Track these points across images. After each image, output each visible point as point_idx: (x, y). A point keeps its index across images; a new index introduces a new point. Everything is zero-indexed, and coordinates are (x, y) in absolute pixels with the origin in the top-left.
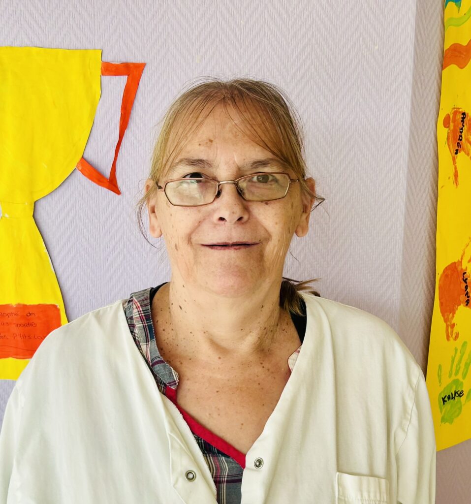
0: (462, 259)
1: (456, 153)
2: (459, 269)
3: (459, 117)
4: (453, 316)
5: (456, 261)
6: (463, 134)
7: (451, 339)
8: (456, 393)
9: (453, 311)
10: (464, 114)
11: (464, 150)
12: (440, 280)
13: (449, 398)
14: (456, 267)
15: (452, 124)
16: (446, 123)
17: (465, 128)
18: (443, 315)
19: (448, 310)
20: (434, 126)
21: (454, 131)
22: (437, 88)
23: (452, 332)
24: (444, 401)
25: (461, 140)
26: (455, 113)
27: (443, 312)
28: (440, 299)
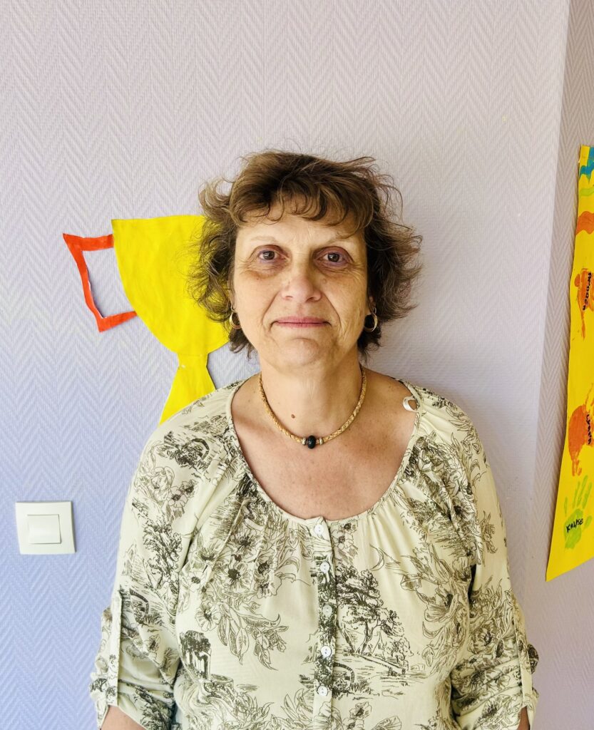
0: (586, 403)
1: (584, 309)
2: (584, 412)
3: (587, 276)
4: (578, 454)
5: (582, 404)
6: (589, 292)
7: (576, 474)
8: (577, 521)
9: (578, 450)
10: (590, 274)
11: (590, 306)
12: (570, 423)
13: (572, 526)
14: (581, 411)
15: (581, 284)
16: (577, 283)
17: (591, 287)
18: (571, 454)
19: (575, 449)
20: (567, 286)
21: (583, 289)
22: (570, 253)
23: (577, 467)
24: (568, 529)
25: (587, 297)
26: (584, 273)
27: (571, 451)
28: (569, 440)
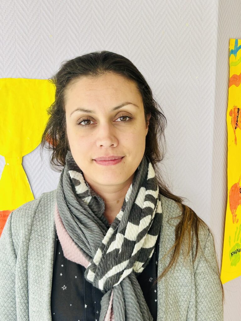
0: (239, 181)
1: (236, 129)
2: (238, 187)
4: (236, 211)
5: (236, 182)
6: (238, 119)
7: (235, 222)
8: (237, 250)
9: (236, 208)
10: (238, 109)
11: (239, 126)
12: (229, 193)
13: (234, 253)
15: (233, 115)
16: (231, 114)
17: (239, 116)
18: (231, 211)
19: (234, 208)
20: (225, 116)
21: (234, 118)
22: (226, 98)
23: (235, 219)
24: (232, 255)
25: (237, 122)
26: (235, 109)
27: (231, 209)
28: (230, 203)
